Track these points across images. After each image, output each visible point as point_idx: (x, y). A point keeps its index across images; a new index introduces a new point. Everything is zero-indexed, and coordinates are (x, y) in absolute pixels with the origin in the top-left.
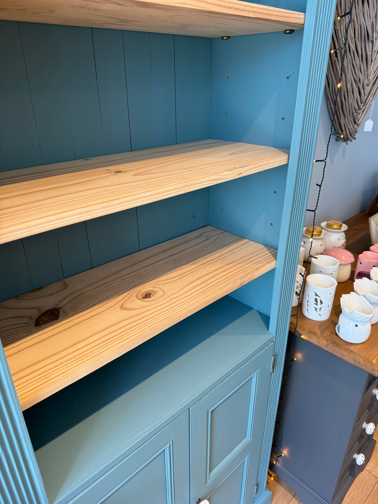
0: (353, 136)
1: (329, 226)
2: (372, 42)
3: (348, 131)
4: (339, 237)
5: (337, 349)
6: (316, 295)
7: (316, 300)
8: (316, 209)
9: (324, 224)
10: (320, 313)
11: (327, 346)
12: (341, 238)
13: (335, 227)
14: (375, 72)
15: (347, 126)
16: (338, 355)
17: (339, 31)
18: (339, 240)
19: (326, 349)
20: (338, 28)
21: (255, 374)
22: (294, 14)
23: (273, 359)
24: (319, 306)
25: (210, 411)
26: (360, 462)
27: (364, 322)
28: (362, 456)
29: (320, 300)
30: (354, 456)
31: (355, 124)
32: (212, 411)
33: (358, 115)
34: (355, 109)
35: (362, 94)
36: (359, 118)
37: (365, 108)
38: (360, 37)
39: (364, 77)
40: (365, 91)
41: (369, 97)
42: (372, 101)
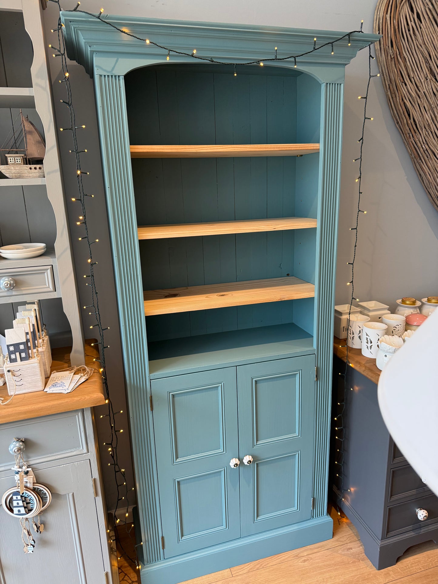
1: (429, 301)
5: (370, 373)
6: (367, 335)
7: (367, 339)
8: (353, 262)
9: (424, 299)
10: (371, 351)
11: (364, 371)
13: (433, 301)
16: (369, 377)
19: (363, 373)
20: (417, 140)
21: (297, 373)
22: (311, 145)
23: (316, 369)
24: (369, 345)
25: (254, 380)
26: (420, 516)
27: (390, 353)
28: (424, 512)
29: (370, 339)
30: (417, 510)
32: (256, 381)
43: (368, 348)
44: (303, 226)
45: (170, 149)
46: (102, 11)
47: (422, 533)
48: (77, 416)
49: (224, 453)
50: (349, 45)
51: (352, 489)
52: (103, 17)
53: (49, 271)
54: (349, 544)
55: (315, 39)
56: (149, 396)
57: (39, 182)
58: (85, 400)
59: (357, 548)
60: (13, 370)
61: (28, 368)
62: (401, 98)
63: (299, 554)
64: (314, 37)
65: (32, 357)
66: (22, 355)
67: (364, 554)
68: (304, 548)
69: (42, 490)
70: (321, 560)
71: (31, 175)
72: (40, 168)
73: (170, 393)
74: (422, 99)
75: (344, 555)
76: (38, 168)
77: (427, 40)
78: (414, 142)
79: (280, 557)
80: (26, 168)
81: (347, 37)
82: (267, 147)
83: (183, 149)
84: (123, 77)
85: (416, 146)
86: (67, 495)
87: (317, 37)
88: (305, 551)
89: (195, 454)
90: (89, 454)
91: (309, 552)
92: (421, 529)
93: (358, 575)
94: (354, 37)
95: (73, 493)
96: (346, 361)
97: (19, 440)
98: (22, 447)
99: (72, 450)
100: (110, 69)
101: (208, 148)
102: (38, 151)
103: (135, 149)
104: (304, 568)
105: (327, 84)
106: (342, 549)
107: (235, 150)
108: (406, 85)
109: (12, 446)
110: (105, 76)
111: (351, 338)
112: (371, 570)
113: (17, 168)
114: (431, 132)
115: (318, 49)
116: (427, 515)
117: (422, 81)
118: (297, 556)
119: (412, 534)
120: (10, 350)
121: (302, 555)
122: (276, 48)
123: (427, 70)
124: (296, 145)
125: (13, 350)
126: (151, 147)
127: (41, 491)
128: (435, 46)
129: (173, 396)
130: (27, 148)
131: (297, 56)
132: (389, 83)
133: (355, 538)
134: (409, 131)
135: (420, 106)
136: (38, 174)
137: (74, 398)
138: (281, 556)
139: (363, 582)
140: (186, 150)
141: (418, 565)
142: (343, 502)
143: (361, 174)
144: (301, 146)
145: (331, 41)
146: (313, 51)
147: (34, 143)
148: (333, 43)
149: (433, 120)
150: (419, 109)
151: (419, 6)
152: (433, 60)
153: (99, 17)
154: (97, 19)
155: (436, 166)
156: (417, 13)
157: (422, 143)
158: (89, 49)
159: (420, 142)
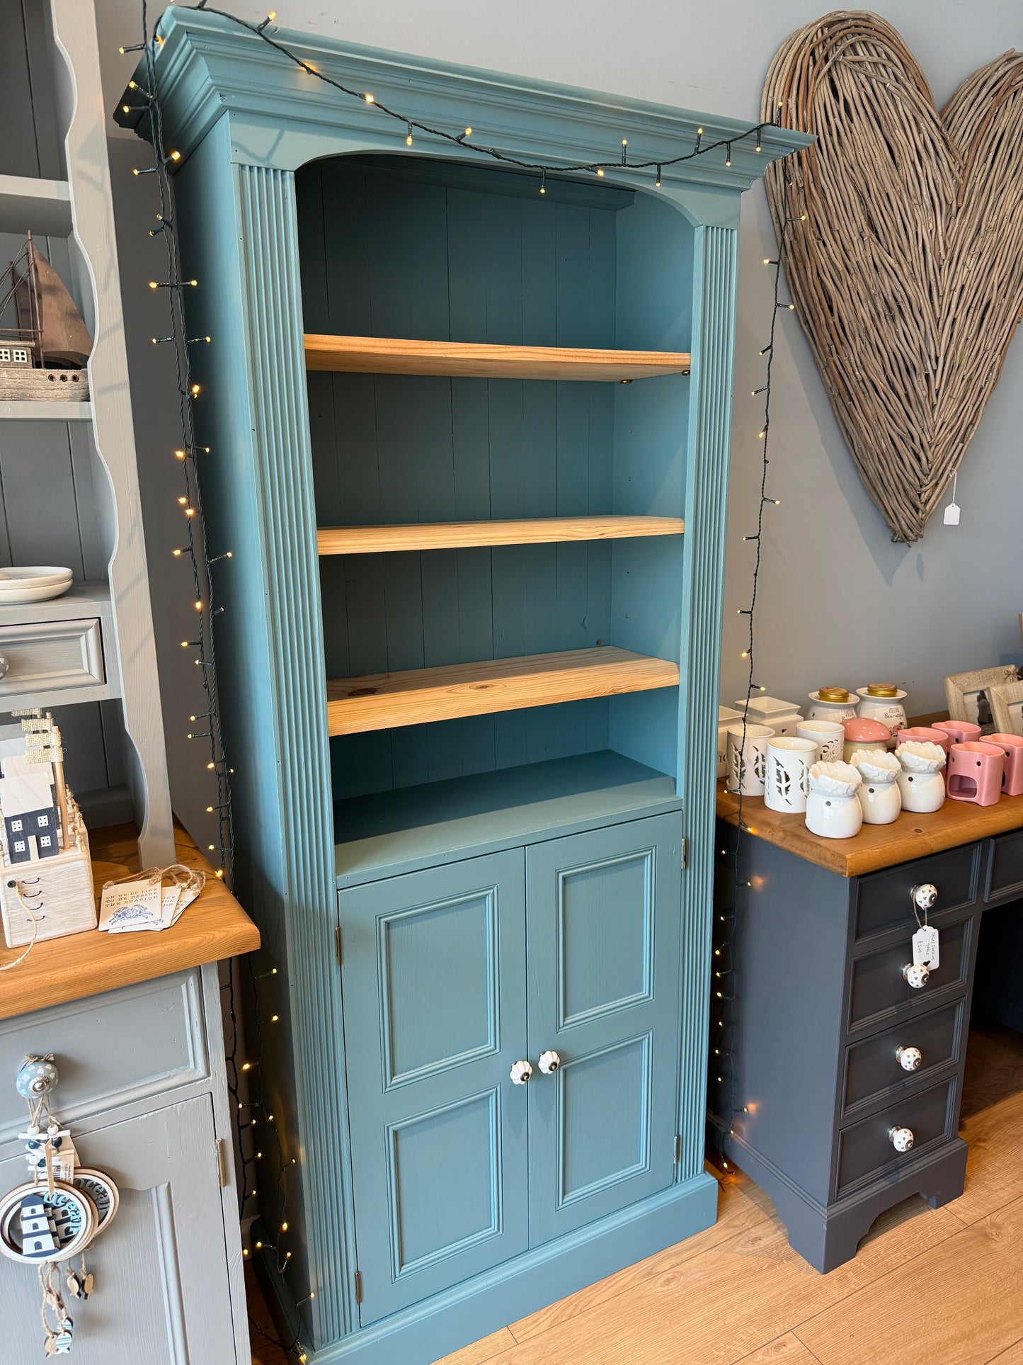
0: (915, 531)
1: (871, 692)
2: (927, 376)
3: (903, 522)
4: (888, 712)
5: (797, 843)
6: (778, 764)
7: (778, 772)
8: (752, 609)
9: (864, 691)
10: (789, 797)
11: (783, 840)
12: (893, 714)
13: (881, 692)
14: (949, 424)
15: (900, 512)
16: (797, 852)
17: (847, 361)
18: (887, 715)
19: (781, 845)
20: (845, 358)
21: (647, 855)
22: (675, 355)
23: (683, 844)
24: (784, 785)
25: (561, 875)
26: (900, 1143)
27: (838, 796)
28: (906, 1132)
29: (785, 772)
30: (891, 1132)
31: (917, 513)
32: (564, 878)
33: (922, 495)
34: (910, 483)
35: (924, 459)
36: (923, 501)
37: (937, 484)
38: (896, 370)
39: (920, 431)
40: (930, 454)
41: (944, 465)
42: (951, 471)
43: (780, 791)
44: (657, 530)
45: (389, 347)
46: (271, 17)
47: (903, 1179)
48: (184, 986)
49: (496, 1052)
50: (758, 149)
51: (751, 1107)
52: (267, 32)
53: (92, 634)
54: (753, 1230)
55: (700, 131)
56: (333, 928)
57: (74, 411)
58: (214, 941)
59: (771, 1235)
60: (22, 880)
61: (61, 872)
62: (815, 272)
63: (652, 1269)
64: (698, 127)
65: (63, 848)
66: (42, 842)
67: (788, 1246)
68: (662, 1255)
69: (98, 1184)
70: (703, 1273)
71: (51, 393)
72: (75, 378)
73: (380, 918)
74: (854, 276)
75: (748, 1254)
76: (70, 378)
77: (863, 158)
78: (838, 363)
79: (613, 1282)
80: (41, 376)
81: (755, 134)
82: (589, 355)
83: (416, 348)
84: (293, 174)
85: (842, 372)
86: (154, 1190)
87: (705, 128)
88: (663, 1259)
89: (432, 1062)
90: (211, 1078)
91: (674, 1261)
92: (899, 1173)
93: (785, 1292)
94: (769, 135)
95: (169, 1184)
96: (737, 823)
97: (39, 1059)
98: (52, 1076)
99: (169, 1073)
100: (264, 154)
101: (471, 350)
102: (68, 337)
103: (312, 342)
104: (670, 1298)
105: (707, 227)
106: (742, 1242)
107: (523, 357)
108: (825, 245)
109: (26, 1077)
111: (738, 774)
112: (810, 1276)
113: (17, 376)
114: (870, 343)
115: (703, 151)
116: (912, 1138)
117: (855, 239)
118: (649, 1273)
119: (883, 1185)
120: (14, 830)
121: (659, 1269)
122: (625, 142)
123: (862, 217)
124: (646, 355)
125: (21, 829)
126: (347, 340)
127: (93, 1185)
128: (877, 171)
129: (388, 924)
130: (41, 328)
131: (664, 164)
132: (792, 239)
133: (763, 1215)
134: (830, 339)
135: (851, 289)
136: (68, 393)
137: (186, 940)
138: (616, 1280)
139: (798, 1304)
140: (423, 351)
141: (899, 1250)
142: (732, 1139)
143: (768, 421)
144: (656, 357)
145: (728, 139)
146: (693, 155)
147: (59, 316)
148: (731, 143)
149: (873, 319)
150: (849, 296)
151: (848, 86)
152: (874, 199)
153: (259, 31)
154: (253, 34)
155: (879, 414)
156: (845, 100)
157: (854, 365)
158: (217, 102)
159: (851, 363)
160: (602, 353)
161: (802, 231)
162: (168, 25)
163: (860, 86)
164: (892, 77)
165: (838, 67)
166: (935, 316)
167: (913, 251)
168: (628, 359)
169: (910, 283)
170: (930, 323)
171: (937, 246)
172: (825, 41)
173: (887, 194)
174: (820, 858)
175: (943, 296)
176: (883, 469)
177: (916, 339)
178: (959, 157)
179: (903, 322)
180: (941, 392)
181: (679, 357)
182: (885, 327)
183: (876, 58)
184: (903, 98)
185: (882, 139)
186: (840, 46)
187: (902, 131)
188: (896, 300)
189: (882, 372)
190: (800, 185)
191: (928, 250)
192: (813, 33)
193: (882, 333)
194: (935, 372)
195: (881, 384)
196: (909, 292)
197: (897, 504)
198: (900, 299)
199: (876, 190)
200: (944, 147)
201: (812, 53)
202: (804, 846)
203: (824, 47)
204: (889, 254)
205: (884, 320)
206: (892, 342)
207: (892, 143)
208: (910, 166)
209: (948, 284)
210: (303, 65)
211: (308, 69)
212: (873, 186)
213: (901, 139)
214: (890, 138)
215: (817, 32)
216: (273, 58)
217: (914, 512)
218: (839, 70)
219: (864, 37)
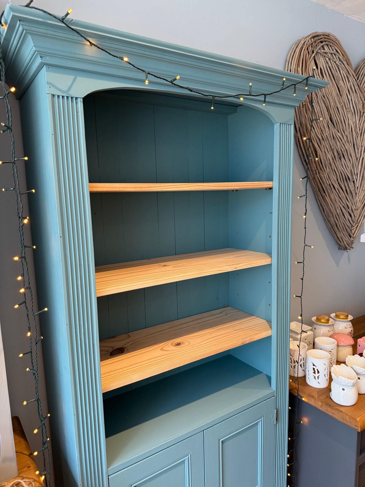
0: (350, 246)
1: (337, 316)
2: (354, 182)
3: (345, 242)
4: (346, 326)
5: (329, 409)
6: (314, 365)
7: (314, 369)
8: (301, 295)
9: (333, 315)
10: (319, 381)
11: (322, 406)
12: (348, 327)
13: (342, 317)
14: (362, 201)
15: (344, 238)
16: (330, 414)
17: (323, 177)
18: (346, 328)
19: (321, 409)
20: (322, 176)
21: (260, 421)
22: (266, 183)
23: (275, 412)
24: (317, 375)
25: (221, 441)
27: (348, 386)
29: (317, 369)
31: (351, 238)
32: (222, 442)
33: (352, 231)
34: (348, 226)
35: (353, 216)
36: (353, 233)
37: (358, 226)
38: (342, 179)
39: (351, 205)
40: (355, 214)
41: (360, 218)
42: (363, 220)
43: (315, 378)
45: (134, 188)
46: (69, 12)
50: (306, 88)
52: (67, 21)
64: (284, 78)
73: (131, 485)
74: (325, 141)
78: (319, 178)
81: (305, 81)
84: (82, 99)
85: (321, 181)
87: (286, 78)
96: (296, 395)
100: (65, 89)
101: (174, 187)
103: (93, 187)
105: (281, 123)
107: (199, 188)
108: (314, 128)
110: (58, 96)
111: (293, 367)
114: (332, 169)
117: (325, 126)
122: (251, 84)
123: (328, 117)
124: (254, 183)
126: (112, 185)
128: (333, 98)
131: (268, 94)
134: (316, 168)
135: (325, 147)
143: (306, 210)
144: (258, 184)
145: (294, 84)
146: (281, 90)
148: (296, 85)
149: (333, 159)
150: (324, 150)
151: (321, 62)
152: (332, 109)
153: (62, 20)
154: (59, 23)
155: (336, 198)
156: (321, 69)
157: (326, 179)
158: (39, 61)
159: (325, 178)
160: (235, 184)
161: (304, 123)
162: (8, 16)
163: (326, 63)
164: (338, 59)
165: (317, 55)
166: (356, 157)
167: (347, 131)
168: (246, 186)
169: (347, 144)
170: (355, 160)
171: (356, 128)
172: (312, 44)
173: (337, 107)
174: (343, 419)
175: (359, 149)
176: (337, 220)
177: (349, 167)
178: (363, 92)
179: (344, 160)
180: (359, 188)
181: (268, 183)
182: (338, 163)
183: (331, 51)
184: (343, 68)
185: (335, 85)
186: (319, 46)
187: (342, 82)
188: (342, 151)
189: (337, 181)
190: (304, 104)
191: (353, 130)
192: (308, 40)
193: (336, 165)
194: (357, 180)
195: (337, 186)
196: (347, 148)
197: (343, 235)
198: (343, 150)
199: (333, 106)
200: (358, 88)
201: (307, 49)
202: (333, 411)
203: (312, 47)
204: (338, 132)
205: (337, 159)
206: (340, 168)
207: (339, 86)
208: (346, 96)
209: (361, 144)
210: (88, 41)
211: (90, 43)
212: (332, 104)
213: (342, 85)
214: (338, 84)
215: (309, 41)
216: (70, 37)
217: (349, 238)
218: (318, 57)
219: (327, 43)
